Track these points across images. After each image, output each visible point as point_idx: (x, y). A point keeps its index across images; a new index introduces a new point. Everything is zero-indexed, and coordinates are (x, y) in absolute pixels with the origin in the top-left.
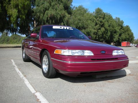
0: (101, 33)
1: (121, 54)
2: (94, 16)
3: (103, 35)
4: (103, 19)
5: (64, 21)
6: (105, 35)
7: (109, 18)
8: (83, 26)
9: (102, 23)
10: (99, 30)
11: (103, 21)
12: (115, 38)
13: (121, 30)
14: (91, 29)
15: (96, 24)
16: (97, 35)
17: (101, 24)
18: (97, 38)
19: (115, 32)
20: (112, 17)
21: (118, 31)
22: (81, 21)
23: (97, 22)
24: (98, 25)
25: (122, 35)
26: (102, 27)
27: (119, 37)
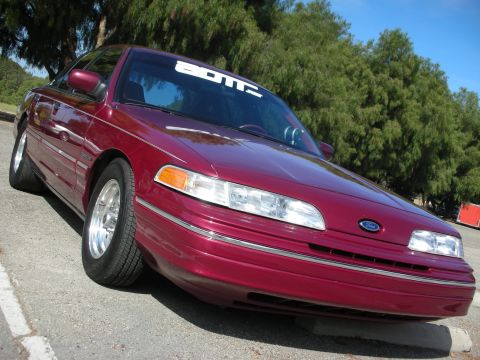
0: (380, 145)
1: (445, 251)
2: (367, 62)
3: (386, 151)
4: (407, 82)
5: (231, 52)
6: (394, 155)
7: (432, 86)
8: (312, 94)
9: (398, 102)
10: (376, 130)
11: (405, 92)
12: (435, 177)
13: (473, 148)
14: (340, 115)
15: (370, 101)
16: (363, 147)
17: (393, 104)
18: (359, 163)
19: (445, 152)
20: (444, 83)
21: (460, 150)
22: (306, 71)
23: (377, 90)
24: (377, 108)
25: (472, 171)
26: (392, 118)
27: (455, 178)
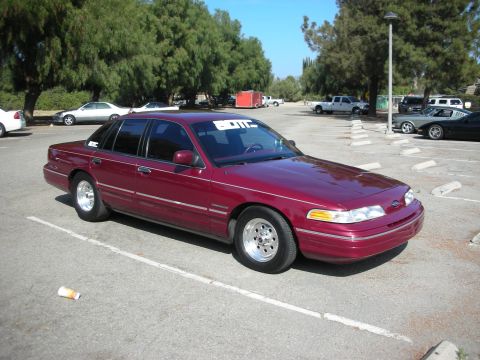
0: (176, 69)
2: (150, 9)
3: (180, 73)
4: (183, 16)
6: (187, 73)
7: (197, 15)
8: (124, 47)
9: (180, 34)
10: (170, 59)
11: (184, 26)
12: (215, 81)
13: (234, 51)
14: (145, 57)
15: (160, 38)
16: (163, 74)
17: (177, 37)
18: (165, 87)
19: (217, 61)
20: (205, 10)
21: (227, 56)
22: (116, 32)
23: (163, 29)
24: (166, 42)
25: (237, 68)
26: (178, 47)
27: (229, 78)
